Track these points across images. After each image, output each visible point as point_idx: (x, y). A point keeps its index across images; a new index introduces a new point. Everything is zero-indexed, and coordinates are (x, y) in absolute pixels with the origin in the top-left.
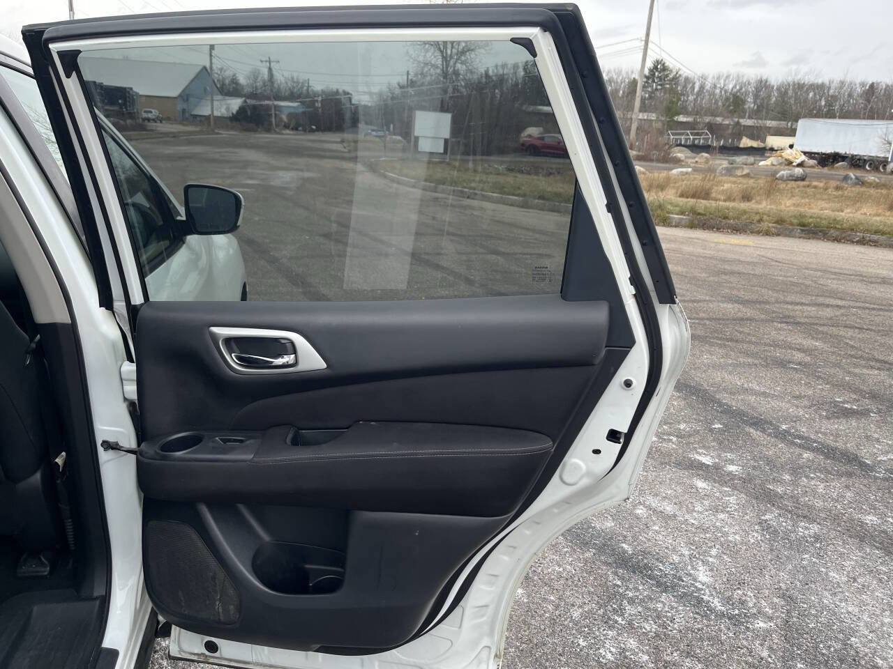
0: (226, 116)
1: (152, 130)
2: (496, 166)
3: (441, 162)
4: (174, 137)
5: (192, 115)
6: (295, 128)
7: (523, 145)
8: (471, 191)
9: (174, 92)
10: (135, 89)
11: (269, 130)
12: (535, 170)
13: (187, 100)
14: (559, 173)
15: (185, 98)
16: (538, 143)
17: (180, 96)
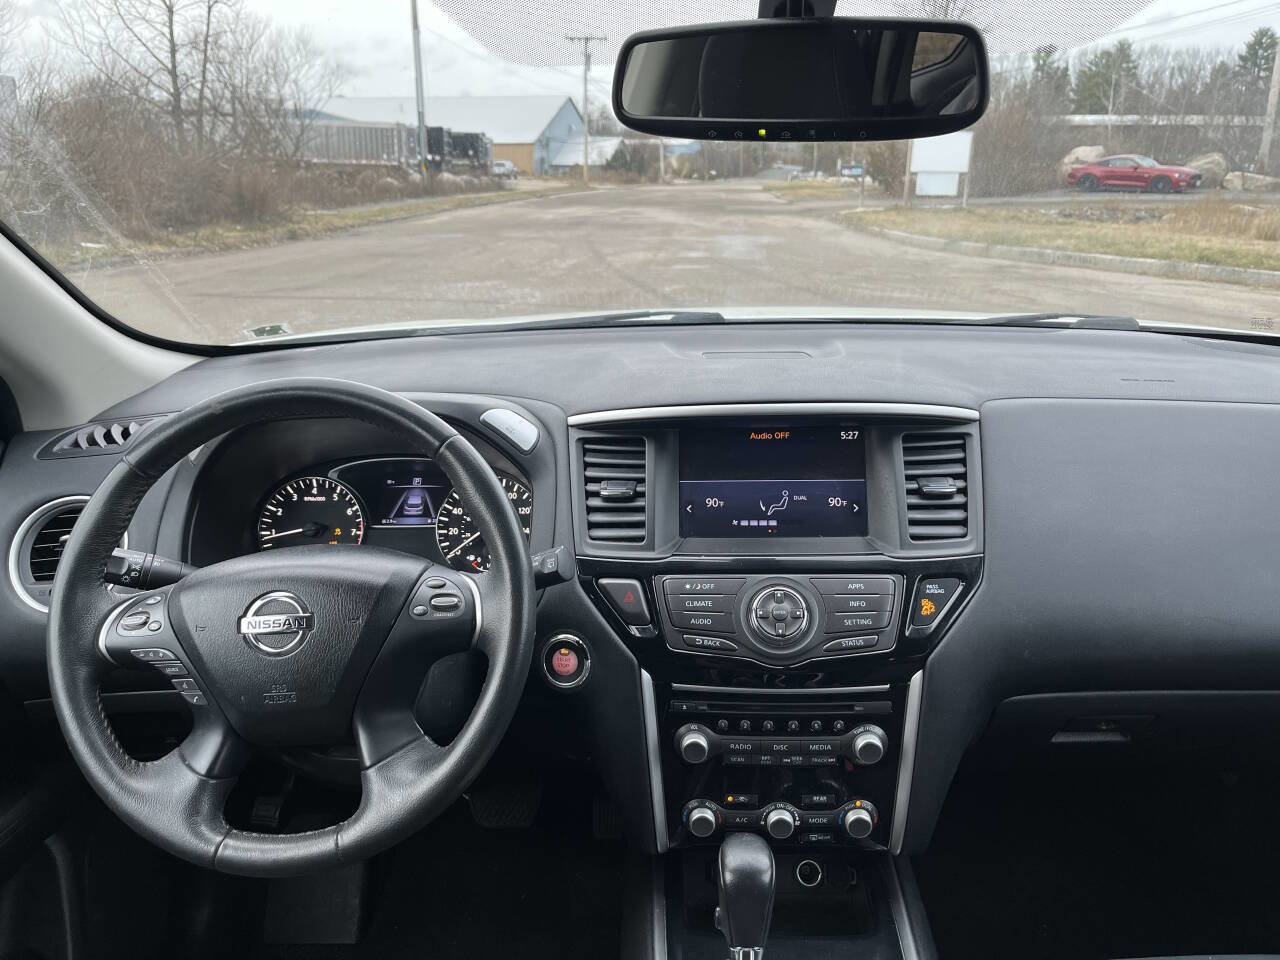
0: (598, 163)
1: (511, 190)
2: (1043, 211)
3: (956, 210)
4: (541, 196)
5: (552, 166)
6: (689, 176)
7: (1071, 176)
8: (1059, 253)
9: (530, 136)
10: (487, 135)
11: (654, 180)
12: (1113, 214)
13: (547, 145)
14: (1154, 217)
15: (544, 142)
16: (1098, 171)
17: (539, 141)
